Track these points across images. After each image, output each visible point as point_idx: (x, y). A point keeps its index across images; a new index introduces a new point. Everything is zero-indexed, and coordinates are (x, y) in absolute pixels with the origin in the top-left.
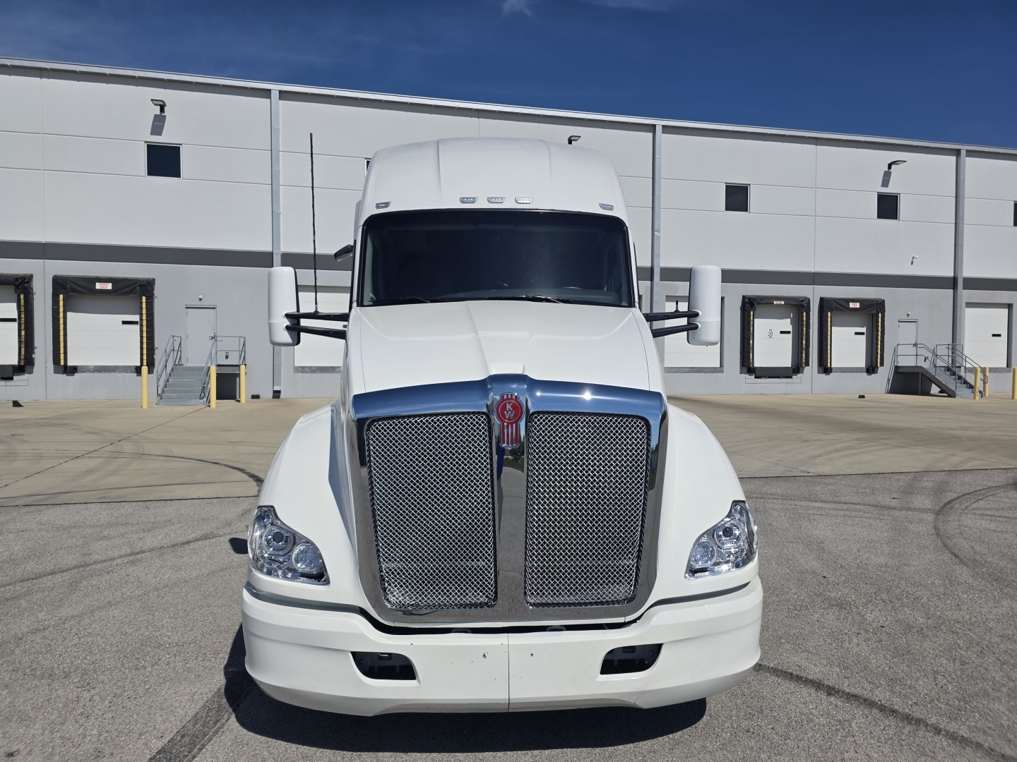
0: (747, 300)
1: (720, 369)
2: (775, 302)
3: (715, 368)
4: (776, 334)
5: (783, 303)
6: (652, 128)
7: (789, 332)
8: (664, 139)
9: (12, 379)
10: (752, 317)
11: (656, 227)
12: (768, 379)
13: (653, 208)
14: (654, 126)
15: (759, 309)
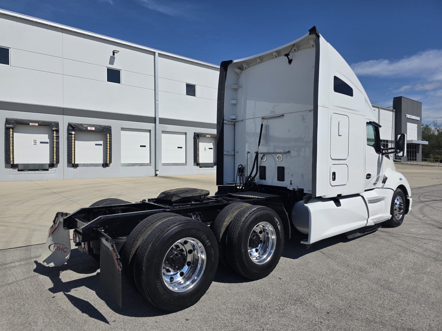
0: (196, 134)
1: (186, 164)
2: (207, 136)
3: (183, 163)
4: (207, 149)
5: (210, 136)
6: (154, 53)
7: (212, 149)
8: (159, 59)
10: (198, 142)
11: (157, 99)
12: (205, 168)
13: (155, 90)
14: (155, 53)
15: (201, 138)
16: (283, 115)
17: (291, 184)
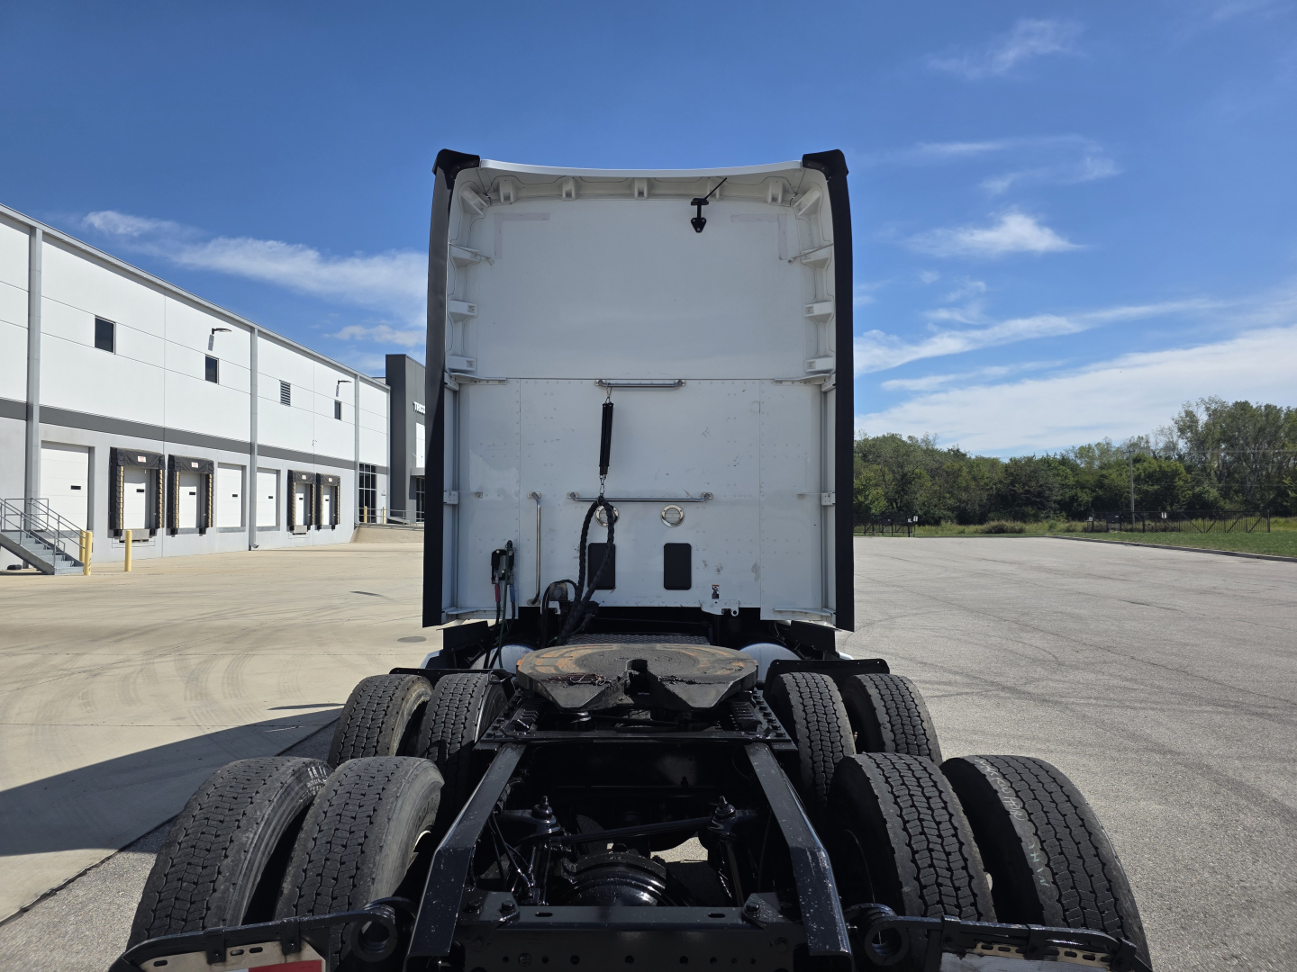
16: (680, 383)
17: (716, 596)
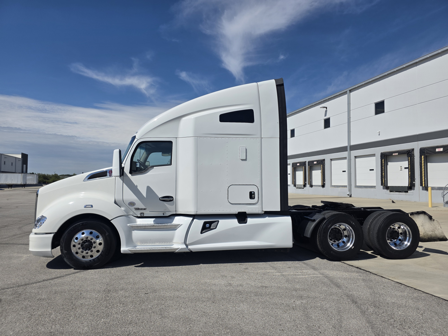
9: (408, 192)
